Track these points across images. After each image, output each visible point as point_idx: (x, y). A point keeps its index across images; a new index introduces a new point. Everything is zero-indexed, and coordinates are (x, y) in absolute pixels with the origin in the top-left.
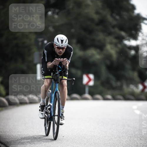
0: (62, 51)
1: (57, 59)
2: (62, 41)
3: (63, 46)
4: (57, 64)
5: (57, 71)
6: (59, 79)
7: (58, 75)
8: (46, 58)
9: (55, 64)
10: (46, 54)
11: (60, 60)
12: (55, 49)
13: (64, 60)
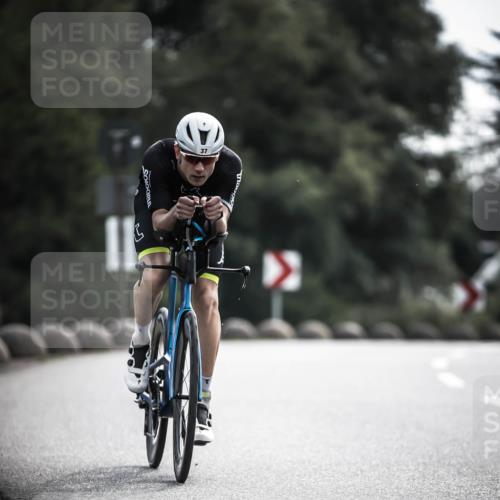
0: (203, 169)
1: (186, 198)
2: (204, 135)
3: (208, 153)
4: (188, 215)
5: (188, 240)
6: (194, 270)
7: (190, 253)
8: (148, 195)
9: (180, 215)
10: (148, 180)
11: (198, 204)
12: (181, 162)
13: (211, 201)
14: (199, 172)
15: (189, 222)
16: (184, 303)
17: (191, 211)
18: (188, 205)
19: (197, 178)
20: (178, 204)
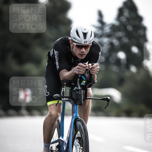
0: (85, 51)
1: (81, 64)
2: (85, 35)
3: (87, 43)
5: (78, 84)
6: (83, 99)
7: (80, 90)
8: (57, 63)
9: (79, 72)
10: (57, 56)
11: (87, 67)
12: (73, 47)
13: (94, 66)
14: (83, 52)
15: (80, 76)
16: (75, 114)
17: (84, 70)
18: (83, 67)
19: (82, 55)
20: (78, 67)
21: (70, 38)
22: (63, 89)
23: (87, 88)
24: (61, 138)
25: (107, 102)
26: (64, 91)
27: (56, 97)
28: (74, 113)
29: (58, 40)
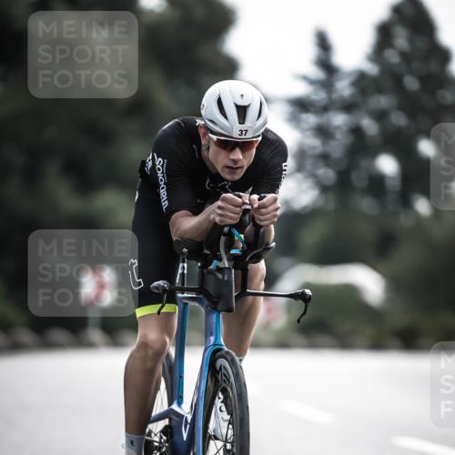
2: (242, 111)
3: (249, 135)
6: (234, 294)
7: (226, 271)
8: (163, 193)
9: (222, 218)
10: (162, 173)
11: (247, 204)
12: (208, 148)
13: (265, 200)
14: (235, 161)
15: (226, 229)
16: (212, 339)
17: (238, 214)
18: (234, 206)
19: (232, 169)
20: (219, 203)
21: (199, 122)
22: (181, 265)
23: (248, 263)
24: (175, 407)
25: (304, 305)
26: (186, 272)
27: (157, 288)
28: (211, 335)
29: (165, 127)
